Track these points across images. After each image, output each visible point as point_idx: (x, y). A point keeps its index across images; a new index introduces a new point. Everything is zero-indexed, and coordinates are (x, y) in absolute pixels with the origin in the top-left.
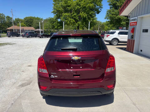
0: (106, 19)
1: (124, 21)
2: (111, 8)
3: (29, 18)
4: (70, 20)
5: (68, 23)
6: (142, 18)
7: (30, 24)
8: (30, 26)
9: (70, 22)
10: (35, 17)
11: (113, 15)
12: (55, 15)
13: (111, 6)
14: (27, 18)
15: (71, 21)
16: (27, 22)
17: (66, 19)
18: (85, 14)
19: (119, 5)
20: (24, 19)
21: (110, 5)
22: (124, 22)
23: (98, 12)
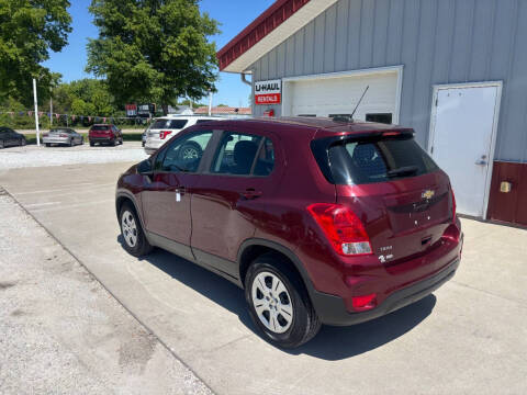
0: (92, 73)
1: (157, 86)
2: (102, 34)
6: (292, 83)
11: (118, 60)
13: (105, 29)
18: (10, 47)
19: (133, 28)
21: (99, 23)
22: (159, 89)
23: (58, 46)
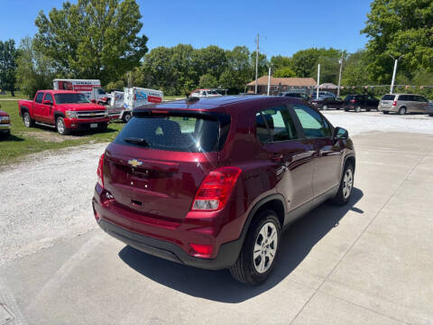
3: (306, 52)
4: (422, 53)
5: (412, 63)
7: (307, 71)
8: (307, 75)
9: (419, 58)
10: (323, 50)
12: (374, 38)
14: (301, 52)
15: (424, 56)
16: (299, 64)
17: (407, 51)
20: (294, 55)
